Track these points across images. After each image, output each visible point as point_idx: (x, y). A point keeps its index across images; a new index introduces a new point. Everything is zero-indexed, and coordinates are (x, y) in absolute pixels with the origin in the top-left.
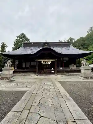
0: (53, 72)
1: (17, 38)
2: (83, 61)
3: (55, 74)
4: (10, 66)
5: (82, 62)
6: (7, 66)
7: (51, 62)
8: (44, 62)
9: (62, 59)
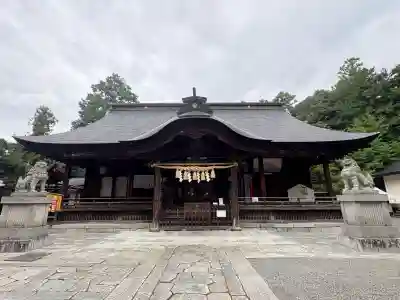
0: (221, 214)
1: (95, 90)
2: (349, 169)
3: (231, 224)
4: (38, 188)
5: (346, 171)
6: (27, 187)
7: (213, 175)
8: (185, 173)
9: (256, 161)
